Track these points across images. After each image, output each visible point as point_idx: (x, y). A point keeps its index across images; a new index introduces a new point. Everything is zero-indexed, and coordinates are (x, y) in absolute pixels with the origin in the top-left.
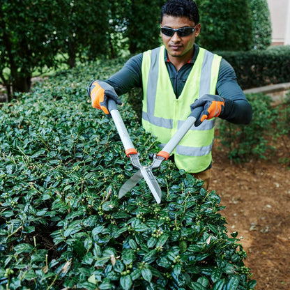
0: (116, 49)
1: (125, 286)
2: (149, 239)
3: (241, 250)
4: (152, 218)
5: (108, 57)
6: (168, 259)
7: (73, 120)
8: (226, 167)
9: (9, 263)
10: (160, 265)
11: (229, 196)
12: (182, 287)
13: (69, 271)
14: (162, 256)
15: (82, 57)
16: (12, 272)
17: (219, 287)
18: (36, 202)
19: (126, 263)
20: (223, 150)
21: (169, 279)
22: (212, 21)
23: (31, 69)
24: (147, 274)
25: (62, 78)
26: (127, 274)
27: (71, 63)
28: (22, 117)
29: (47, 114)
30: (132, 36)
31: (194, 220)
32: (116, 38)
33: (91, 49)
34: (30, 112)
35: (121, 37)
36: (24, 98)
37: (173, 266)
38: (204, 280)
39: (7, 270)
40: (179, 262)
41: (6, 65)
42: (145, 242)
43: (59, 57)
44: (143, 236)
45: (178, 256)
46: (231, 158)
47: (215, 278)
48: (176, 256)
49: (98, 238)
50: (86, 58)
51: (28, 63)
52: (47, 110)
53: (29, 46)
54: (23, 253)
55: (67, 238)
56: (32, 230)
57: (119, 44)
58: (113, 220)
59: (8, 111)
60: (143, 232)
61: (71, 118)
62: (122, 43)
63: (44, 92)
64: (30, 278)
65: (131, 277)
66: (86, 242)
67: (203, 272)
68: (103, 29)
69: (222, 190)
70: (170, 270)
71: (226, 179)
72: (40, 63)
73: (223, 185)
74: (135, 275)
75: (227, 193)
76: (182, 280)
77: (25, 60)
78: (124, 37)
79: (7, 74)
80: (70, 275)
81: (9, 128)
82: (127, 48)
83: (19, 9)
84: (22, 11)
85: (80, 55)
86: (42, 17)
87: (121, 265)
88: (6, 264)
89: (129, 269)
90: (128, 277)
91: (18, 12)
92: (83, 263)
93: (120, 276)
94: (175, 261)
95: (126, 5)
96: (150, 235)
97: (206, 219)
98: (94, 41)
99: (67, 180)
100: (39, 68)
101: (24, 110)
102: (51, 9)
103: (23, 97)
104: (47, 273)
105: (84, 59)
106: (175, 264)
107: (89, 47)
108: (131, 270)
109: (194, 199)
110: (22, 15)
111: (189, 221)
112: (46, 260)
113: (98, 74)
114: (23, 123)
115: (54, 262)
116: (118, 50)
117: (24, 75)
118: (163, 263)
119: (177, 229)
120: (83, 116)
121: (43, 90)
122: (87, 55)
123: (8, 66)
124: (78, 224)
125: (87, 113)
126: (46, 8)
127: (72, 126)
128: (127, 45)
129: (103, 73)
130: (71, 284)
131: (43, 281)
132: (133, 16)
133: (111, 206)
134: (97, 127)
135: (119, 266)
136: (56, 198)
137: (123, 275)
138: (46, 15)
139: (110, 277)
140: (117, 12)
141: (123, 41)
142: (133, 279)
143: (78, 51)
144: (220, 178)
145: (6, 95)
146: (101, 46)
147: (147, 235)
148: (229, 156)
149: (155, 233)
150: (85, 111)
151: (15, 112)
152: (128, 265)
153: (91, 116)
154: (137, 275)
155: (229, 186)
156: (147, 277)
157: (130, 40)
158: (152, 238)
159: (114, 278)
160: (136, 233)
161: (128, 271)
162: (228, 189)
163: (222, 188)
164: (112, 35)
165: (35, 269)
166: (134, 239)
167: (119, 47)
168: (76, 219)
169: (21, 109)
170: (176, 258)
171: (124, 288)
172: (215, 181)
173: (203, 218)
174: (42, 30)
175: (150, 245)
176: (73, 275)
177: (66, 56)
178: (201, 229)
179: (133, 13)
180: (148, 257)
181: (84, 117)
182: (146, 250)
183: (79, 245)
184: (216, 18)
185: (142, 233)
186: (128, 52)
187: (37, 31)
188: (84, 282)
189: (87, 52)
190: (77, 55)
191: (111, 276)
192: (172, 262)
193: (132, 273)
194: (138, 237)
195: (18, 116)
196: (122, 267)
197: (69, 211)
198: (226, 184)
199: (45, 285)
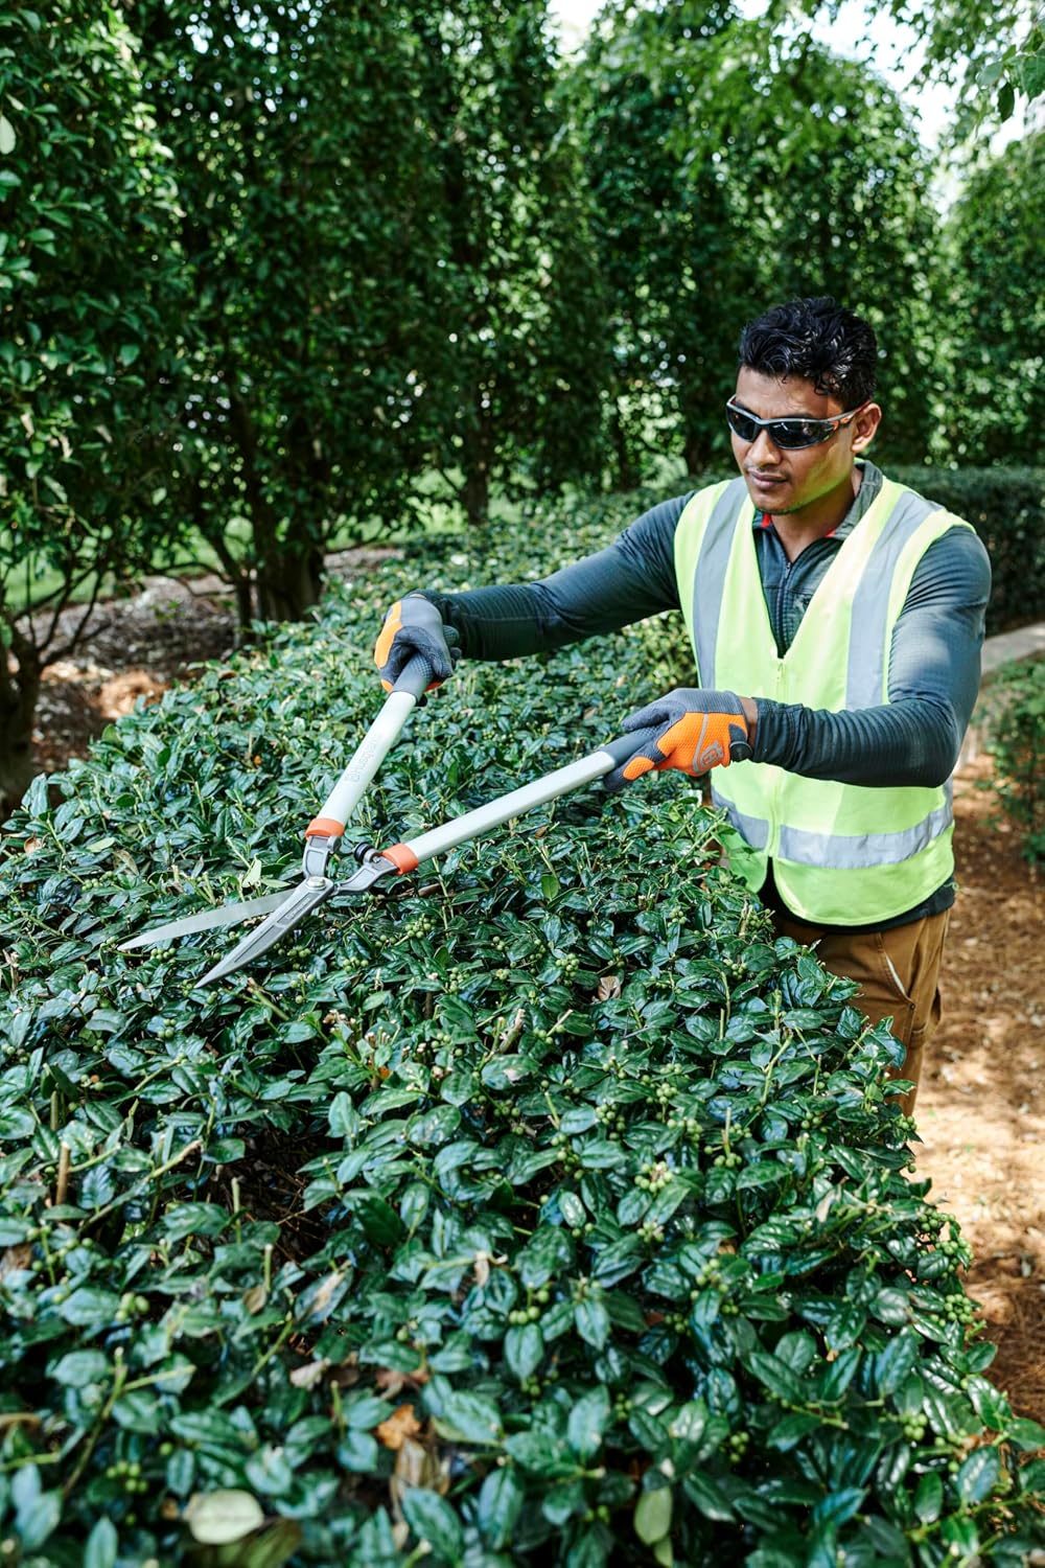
0: (637, 453)
1: (518, 1360)
2: (626, 1191)
3: (954, 1238)
4: (651, 1118)
5: (607, 481)
6: (682, 1272)
7: (440, 739)
8: (1013, 891)
9: (143, 1271)
10: (652, 1287)
11: (1017, 995)
12: (720, 1365)
13: (342, 1303)
14: (663, 1256)
15: (516, 478)
16: (142, 1304)
17: (842, 1373)
18: (264, 1051)
19: (530, 1284)
20: (1005, 828)
21: (682, 1336)
22: (986, 358)
23: (326, 525)
24: (593, 1322)
25: (428, 566)
26: (530, 1321)
27: (472, 500)
28: (260, 723)
29: (351, 711)
30: (697, 410)
31: (794, 1130)
32: (638, 415)
33: (545, 451)
34: (291, 704)
35: (658, 411)
36: (283, 645)
37: (695, 1294)
38: (802, 1342)
39: (127, 1298)
40: (718, 1283)
41: (236, 506)
42: (613, 1205)
43: (429, 481)
44: (609, 1183)
45: (714, 1263)
46: (1032, 859)
47: (839, 1335)
48: (708, 1258)
49: (455, 1181)
50: (529, 484)
51: (312, 506)
52: (350, 695)
53: (317, 445)
54: (196, 1235)
55: (348, 1186)
56: (235, 1150)
57: (649, 436)
58: (517, 1119)
59: (215, 697)
60: (611, 1170)
61: (432, 730)
62: (661, 432)
63: (354, 623)
64: (201, 1327)
65: (541, 1332)
66: (406, 1203)
67: (808, 1315)
68: (587, 383)
69: (992, 974)
70: (685, 1306)
71: (1011, 933)
72: (355, 507)
73: (997, 956)
74: (555, 1321)
75: (1012, 985)
76: (723, 1344)
77: (301, 495)
78: (668, 410)
79: (238, 538)
80: (346, 1314)
81: (210, 767)
82: (679, 449)
83: (284, 315)
84: (293, 323)
85: (507, 474)
86: (367, 342)
87: (509, 1285)
88: (130, 1275)
89: (536, 1303)
90: (532, 1330)
91: (279, 326)
92: (392, 1275)
93: (506, 1326)
94: (700, 1279)
95: (675, 295)
96: (630, 1179)
97: (837, 1127)
98: (555, 423)
99: (379, 971)
100: (353, 520)
101: (271, 697)
102: (398, 317)
103: (280, 639)
104: (260, 1312)
105: (520, 488)
106: (702, 1289)
107: (540, 445)
108: (544, 1307)
109: (812, 1049)
110: (293, 334)
111: (776, 1132)
112: (267, 1264)
113: (557, 554)
114: (261, 746)
115: (291, 1272)
116: (644, 455)
117: (299, 548)
118: (664, 1281)
119: (730, 1162)
120: (476, 721)
121: (353, 616)
122: (535, 473)
123: (243, 514)
124: (397, 1131)
125: (493, 709)
126: (380, 312)
127: (429, 761)
128: (677, 438)
129: (575, 550)
130: (337, 1350)
131: (246, 1339)
132: (701, 339)
133: (512, 1075)
134: (520, 765)
135: (503, 1289)
136: (333, 1038)
137: (517, 1326)
138: (380, 337)
139: (475, 1329)
140: (644, 320)
141: (663, 424)
142: (549, 1335)
143: (498, 460)
144: (988, 928)
145: (235, 612)
146: (582, 445)
147: (622, 1177)
148: (1024, 853)
149: (647, 1176)
150: (488, 702)
151: (239, 703)
152: (536, 1291)
153: (503, 722)
154: (562, 1325)
155: (1018, 961)
156: (592, 1332)
157: (688, 422)
158: (634, 1193)
159: (488, 1333)
160: (587, 1172)
161: (533, 1312)
162: (1015, 973)
163: (994, 967)
164: (623, 401)
165: (219, 1297)
166: (579, 1193)
167: (648, 448)
168: (390, 1115)
169: (262, 689)
170: (705, 1268)
171: (515, 1367)
172: (971, 942)
173: (825, 1122)
174: (366, 390)
175: (626, 1215)
176: (355, 1318)
177: (456, 475)
178: (810, 1164)
179: (701, 327)
180: (611, 1259)
181: (480, 727)
182: (612, 1234)
183: (382, 1214)
184: (1003, 348)
185: (606, 1171)
186: (682, 466)
187: (346, 395)
188: (384, 1341)
189: (531, 461)
190: (498, 471)
191: (475, 1323)
192: (692, 1278)
193: (547, 1318)
194: (591, 1186)
195: (250, 716)
196: (511, 1294)
197: (373, 1082)
198: (1011, 951)
199: (251, 1350)
